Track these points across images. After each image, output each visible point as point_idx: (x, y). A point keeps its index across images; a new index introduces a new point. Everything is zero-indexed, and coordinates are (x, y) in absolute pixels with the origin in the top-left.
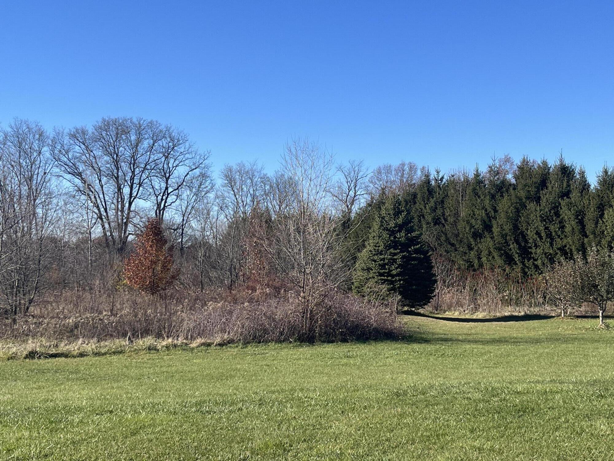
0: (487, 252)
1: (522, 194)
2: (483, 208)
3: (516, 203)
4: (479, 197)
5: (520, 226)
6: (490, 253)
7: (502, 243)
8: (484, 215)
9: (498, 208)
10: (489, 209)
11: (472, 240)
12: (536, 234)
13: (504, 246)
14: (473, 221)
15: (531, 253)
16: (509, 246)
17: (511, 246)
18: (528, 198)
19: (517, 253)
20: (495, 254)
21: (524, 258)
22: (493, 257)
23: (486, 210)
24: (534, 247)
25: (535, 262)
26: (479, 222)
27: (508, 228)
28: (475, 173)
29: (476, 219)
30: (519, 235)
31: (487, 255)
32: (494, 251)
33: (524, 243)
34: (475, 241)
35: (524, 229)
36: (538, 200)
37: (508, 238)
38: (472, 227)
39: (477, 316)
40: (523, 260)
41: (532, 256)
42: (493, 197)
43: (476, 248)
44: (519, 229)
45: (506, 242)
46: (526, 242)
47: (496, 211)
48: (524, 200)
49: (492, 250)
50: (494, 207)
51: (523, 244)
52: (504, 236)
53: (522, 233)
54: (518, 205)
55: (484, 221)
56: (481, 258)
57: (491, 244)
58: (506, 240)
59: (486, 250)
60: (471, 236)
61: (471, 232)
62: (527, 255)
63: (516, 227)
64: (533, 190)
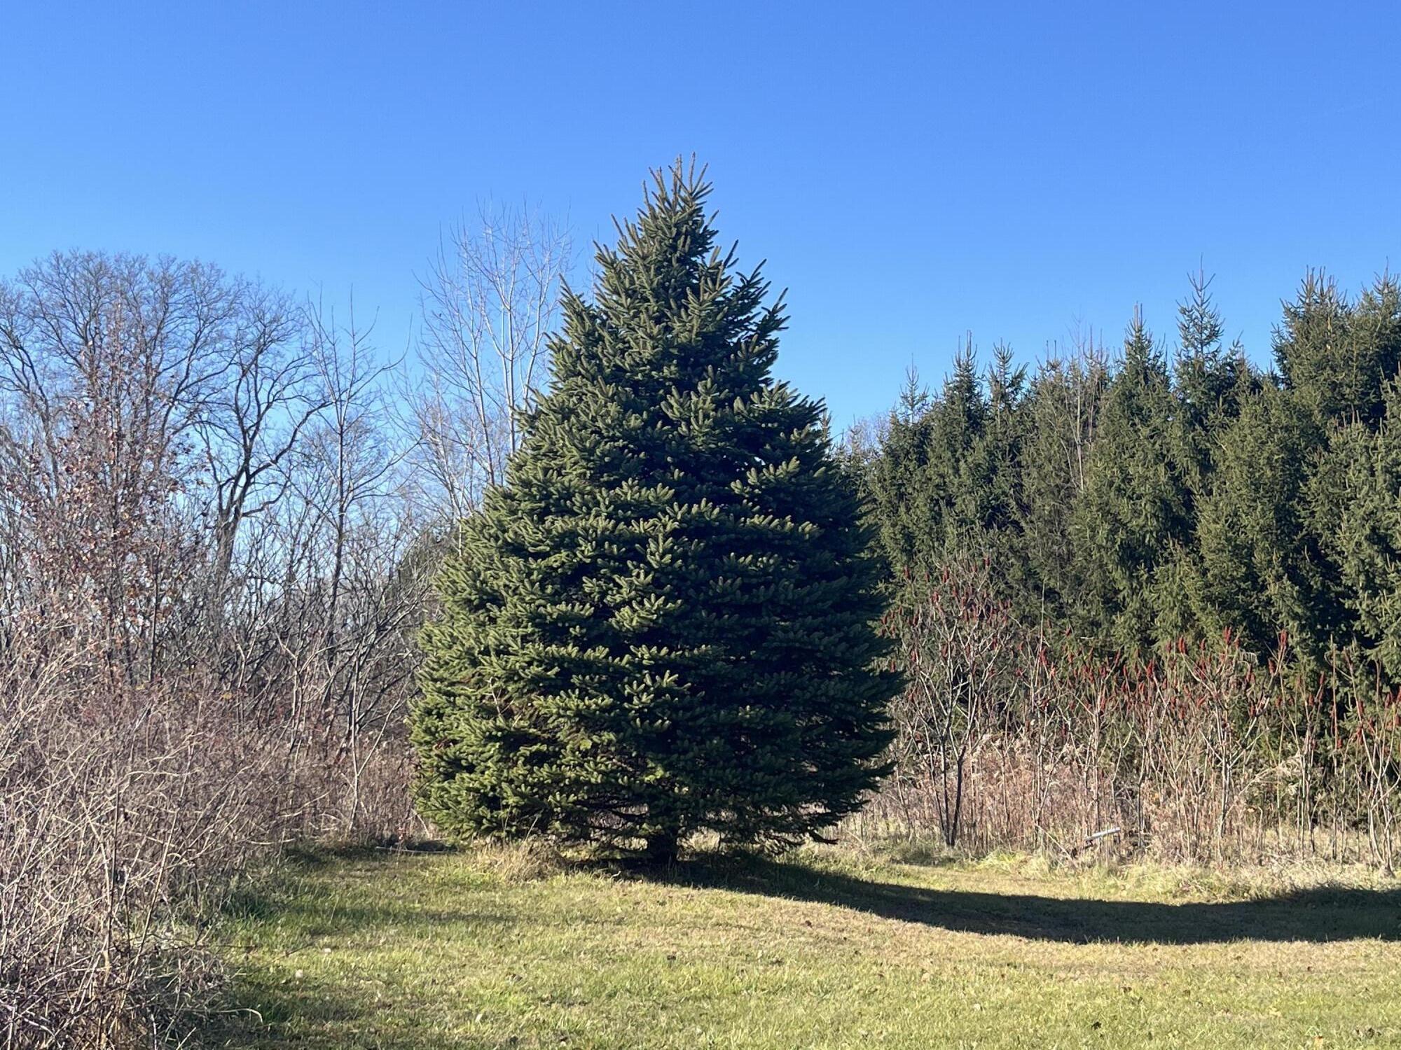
0: (1174, 616)
1: (1310, 396)
2: (1160, 457)
3: (1287, 429)
4: (1145, 421)
5: (1303, 513)
6: (1188, 617)
7: (1233, 579)
8: (1163, 479)
9: (1215, 454)
10: (1183, 461)
11: (1117, 575)
12: (1368, 538)
13: (1244, 591)
14: (1123, 507)
15: (1355, 615)
16: (1264, 587)
17: (1273, 589)
18: (1331, 411)
19: (1296, 617)
20: (1208, 621)
21: (1322, 636)
22: (1200, 635)
23: (1171, 466)
24: (1364, 589)
25: (1368, 652)
26: (1146, 506)
27: (1256, 520)
28: (1132, 339)
29: (1134, 497)
30: (1298, 550)
31: (1176, 626)
32: (1204, 609)
33: (1318, 578)
34: (1131, 576)
35: (1319, 526)
36: (1374, 415)
37: (1258, 557)
38: (1117, 523)
40: (1317, 641)
41: (1357, 625)
42: (1196, 418)
43: (1134, 605)
44: (1300, 527)
45: (1251, 576)
46: (1331, 572)
47: (1206, 466)
48: (1318, 418)
49: (1194, 603)
50: (1200, 451)
51: (1316, 583)
52: (1242, 553)
53: (1312, 541)
54: (1296, 432)
55: (1162, 501)
56: (1154, 642)
57: (1192, 584)
58: (1249, 566)
59: (1172, 609)
60: (1116, 558)
61: (1114, 542)
62: (1334, 624)
63: (1286, 520)
64: (1351, 380)
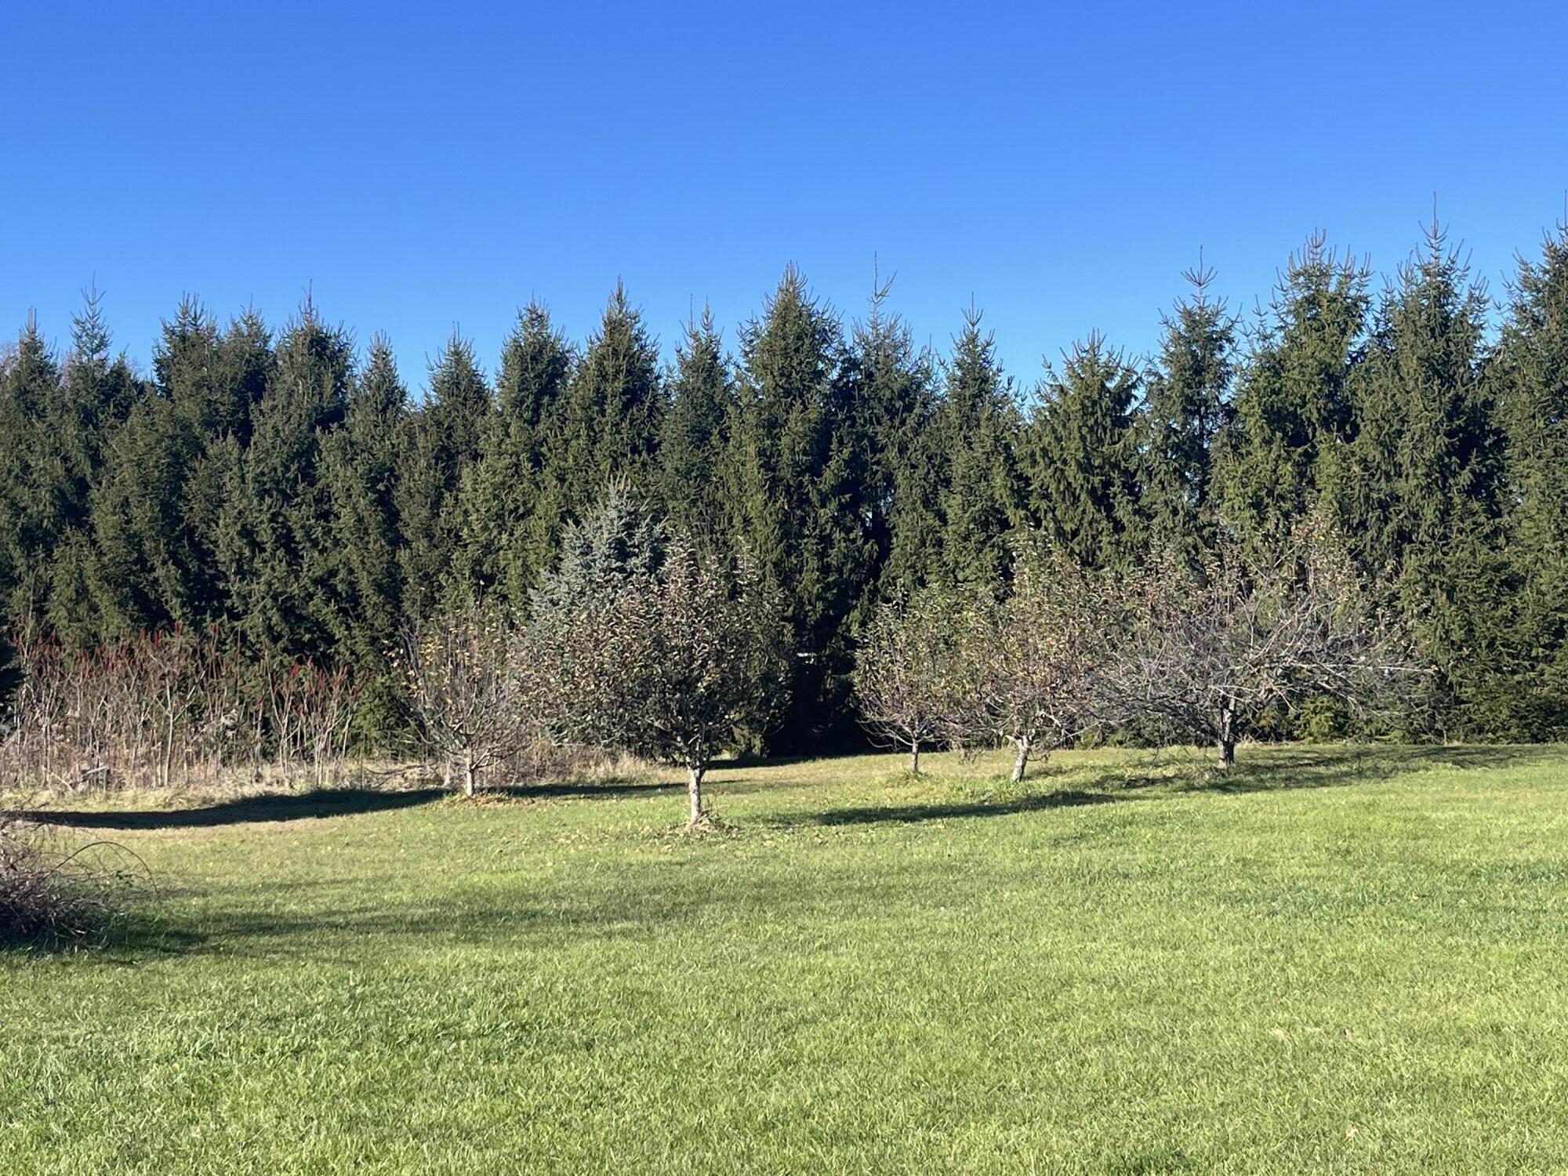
0: (70, 592)
1: (190, 410)
2: (56, 452)
3: (173, 438)
4: (41, 416)
5: (185, 509)
6: (82, 593)
7: (126, 562)
8: (61, 472)
9: (106, 453)
10: (79, 456)
11: (16, 554)
12: (239, 533)
13: (133, 573)
14: (23, 495)
15: (227, 594)
16: (153, 569)
17: (160, 572)
18: (208, 424)
19: (178, 595)
20: (104, 600)
21: (199, 611)
22: (94, 608)
23: (65, 459)
24: (236, 574)
25: (236, 623)
26: (44, 494)
27: (143, 515)
28: (27, 340)
29: (34, 486)
30: (179, 539)
31: (71, 600)
32: (100, 588)
33: (195, 563)
34: (29, 555)
35: (197, 520)
36: (244, 432)
37: (148, 545)
38: (17, 509)
39: (134, 802)
40: (195, 615)
41: (228, 603)
42: (88, 418)
43: (29, 580)
44: (181, 520)
45: (141, 560)
46: (204, 556)
47: (97, 461)
48: (197, 430)
49: (92, 584)
50: (91, 448)
51: (193, 566)
52: (134, 541)
53: (190, 531)
54: (179, 441)
55: (60, 490)
56: (47, 612)
57: (90, 565)
58: (141, 552)
59: (68, 585)
60: (15, 538)
61: (15, 525)
62: (209, 600)
63: (169, 514)
64: (225, 400)
